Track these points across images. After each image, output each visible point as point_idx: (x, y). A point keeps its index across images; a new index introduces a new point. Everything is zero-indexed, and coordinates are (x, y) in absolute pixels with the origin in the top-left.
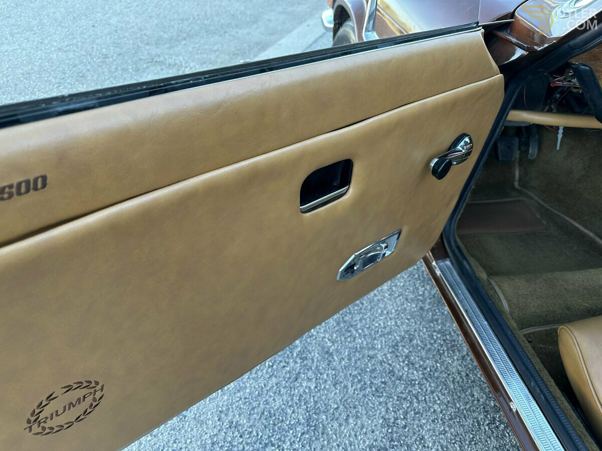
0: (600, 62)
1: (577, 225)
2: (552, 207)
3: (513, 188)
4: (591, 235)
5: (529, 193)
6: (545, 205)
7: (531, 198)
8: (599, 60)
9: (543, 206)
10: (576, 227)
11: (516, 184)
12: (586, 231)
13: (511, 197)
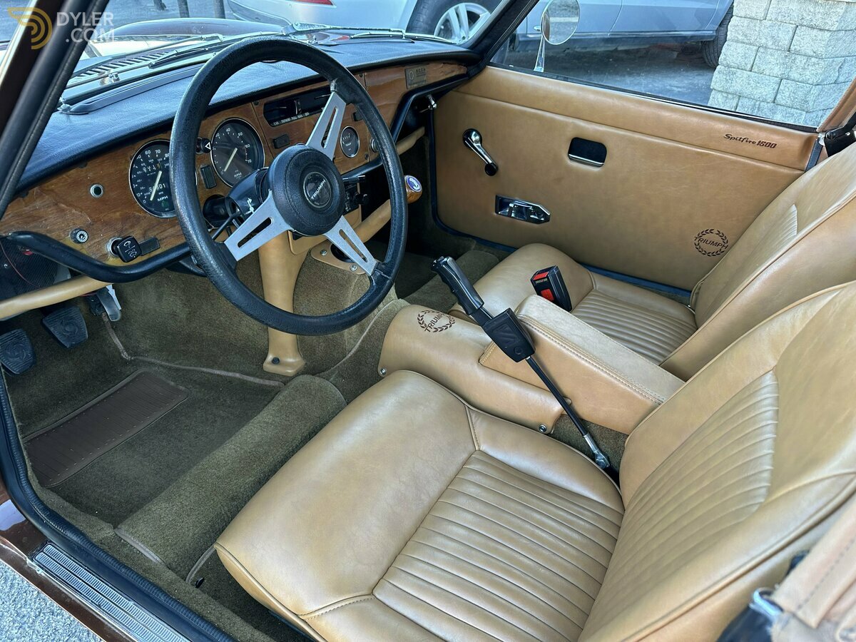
0: (46, 220)
1: (218, 372)
2: (180, 364)
3: (125, 363)
4: (238, 375)
5: (146, 359)
6: (172, 365)
7: (152, 364)
8: (41, 218)
9: (170, 368)
10: (218, 375)
11: (125, 355)
12: (231, 374)
13: (128, 376)
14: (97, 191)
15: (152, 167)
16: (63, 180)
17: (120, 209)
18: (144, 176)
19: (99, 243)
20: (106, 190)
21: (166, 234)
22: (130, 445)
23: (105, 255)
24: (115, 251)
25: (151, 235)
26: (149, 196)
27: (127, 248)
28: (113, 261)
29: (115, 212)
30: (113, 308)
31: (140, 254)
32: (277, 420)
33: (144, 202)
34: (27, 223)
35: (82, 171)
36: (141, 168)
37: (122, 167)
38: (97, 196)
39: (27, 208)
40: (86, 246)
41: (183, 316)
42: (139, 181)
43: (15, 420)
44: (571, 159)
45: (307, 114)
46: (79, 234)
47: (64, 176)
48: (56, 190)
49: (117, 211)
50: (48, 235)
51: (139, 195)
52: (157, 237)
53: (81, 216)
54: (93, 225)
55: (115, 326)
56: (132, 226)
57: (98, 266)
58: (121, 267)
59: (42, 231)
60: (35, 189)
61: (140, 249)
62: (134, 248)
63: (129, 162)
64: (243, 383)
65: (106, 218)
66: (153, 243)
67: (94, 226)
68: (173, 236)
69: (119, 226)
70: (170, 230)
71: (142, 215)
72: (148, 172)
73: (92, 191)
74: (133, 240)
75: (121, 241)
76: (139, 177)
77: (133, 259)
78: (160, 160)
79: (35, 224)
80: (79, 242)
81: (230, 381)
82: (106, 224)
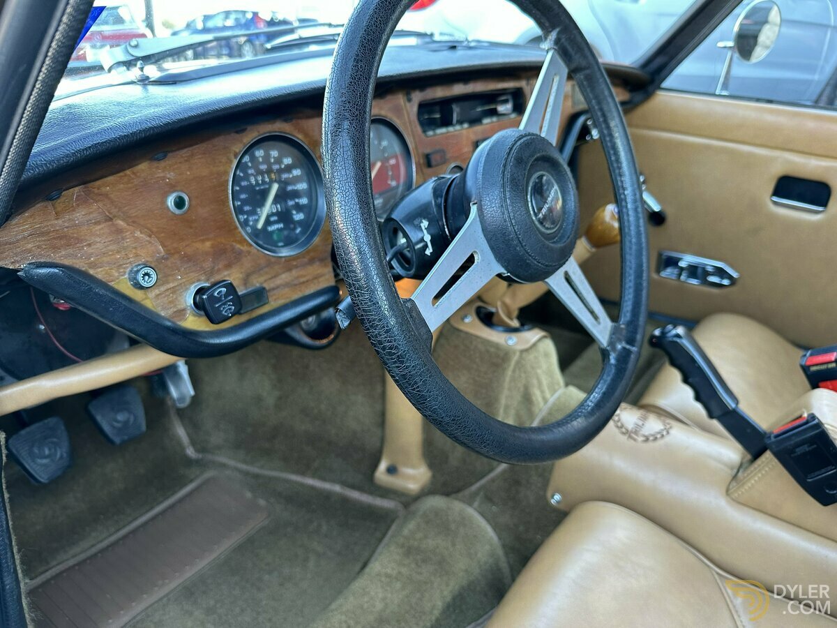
0: (90, 245)
1: (310, 481)
2: (262, 467)
3: (189, 462)
4: (337, 488)
5: (217, 458)
6: (251, 469)
7: (224, 466)
8: (81, 241)
9: (248, 473)
11: (190, 452)
12: (327, 486)
13: (191, 481)
14: (180, 203)
15: (263, 177)
16: (126, 179)
17: (211, 236)
18: (250, 189)
19: (174, 290)
20: (194, 203)
21: (278, 281)
22: (189, 592)
23: (181, 312)
24: (199, 305)
25: (256, 282)
26: (257, 221)
27: (219, 300)
28: (194, 322)
29: (203, 241)
30: (182, 390)
31: (237, 313)
32: (404, 570)
33: (249, 230)
34: (55, 248)
35: (157, 168)
36: (247, 177)
37: (222, 169)
38: (177, 212)
39: (60, 222)
40: (152, 294)
41: (270, 400)
42: (243, 196)
43: (20, 575)
44: (775, 203)
45: (466, 125)
46: (143, 272)
47: (128, 172)
48: (112, 196)
49: (208, 240)
50: (91, 272)
51: (242, 218)
52: (266, 286)
53: (150, 243)
54: (166, 259)
55: (181, 413)
56: (228, 266)
57: (168, 328)
58: (206, 332)
59: (80, 264)
60: (77, 189)
61: (241, 303)
62: (230, 301)
63: (231, 162)
64: (345, 500)
65: (189, 251)
66: (259, 295)
67: (169, 263)
68: (287, 285)
69: (208, 265)
70: (284, 276)
71: (245, 248)
72: (257, 184)
73: (170, 201)
74: (231, 288)
75: (209, 288)
76: (243, 189)
77: (227, 318)
78: (276, 167)
79: (70, 251)
80: (142, 288)
81: (327, 496)
82: (188, 259)
